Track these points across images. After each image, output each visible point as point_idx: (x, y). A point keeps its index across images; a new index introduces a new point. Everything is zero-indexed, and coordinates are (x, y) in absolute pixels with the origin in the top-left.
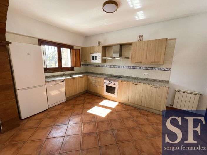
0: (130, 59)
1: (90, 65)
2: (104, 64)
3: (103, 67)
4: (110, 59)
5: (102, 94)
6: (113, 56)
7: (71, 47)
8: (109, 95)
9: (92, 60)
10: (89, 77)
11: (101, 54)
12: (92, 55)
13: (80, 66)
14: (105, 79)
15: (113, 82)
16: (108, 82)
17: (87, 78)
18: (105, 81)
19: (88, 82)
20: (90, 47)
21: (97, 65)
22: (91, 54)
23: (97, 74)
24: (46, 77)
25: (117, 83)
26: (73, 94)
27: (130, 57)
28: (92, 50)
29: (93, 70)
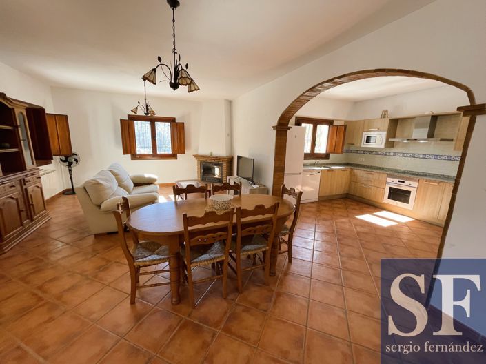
0: (454, 143)
1: (357, 152)
2: (388, 150)
3: (385, 155)
4: (405, 141)
5: (380, 201)
6: (413, 137)
7: (329, 123)
8: (395, 204)
9: (365, 143)
10: (355, 171)
11: (385, 133)
12: (365, 135)
13: (342, 153)
14: (389, 176)
15: (407, 183)
16: (396, 181)
17: (352, 174)
18: (389, 180)
19: (353, 180)
20: (364, 121)
21: (372, 152)
22: (364, 133)
23: (371, 167)
24: (305, 165)
25: (415, 184)
26: (327, 194)
27: (455, 138)
28: (367, 125)
29: (362, 160)
